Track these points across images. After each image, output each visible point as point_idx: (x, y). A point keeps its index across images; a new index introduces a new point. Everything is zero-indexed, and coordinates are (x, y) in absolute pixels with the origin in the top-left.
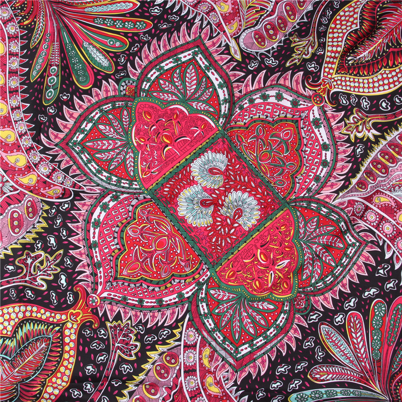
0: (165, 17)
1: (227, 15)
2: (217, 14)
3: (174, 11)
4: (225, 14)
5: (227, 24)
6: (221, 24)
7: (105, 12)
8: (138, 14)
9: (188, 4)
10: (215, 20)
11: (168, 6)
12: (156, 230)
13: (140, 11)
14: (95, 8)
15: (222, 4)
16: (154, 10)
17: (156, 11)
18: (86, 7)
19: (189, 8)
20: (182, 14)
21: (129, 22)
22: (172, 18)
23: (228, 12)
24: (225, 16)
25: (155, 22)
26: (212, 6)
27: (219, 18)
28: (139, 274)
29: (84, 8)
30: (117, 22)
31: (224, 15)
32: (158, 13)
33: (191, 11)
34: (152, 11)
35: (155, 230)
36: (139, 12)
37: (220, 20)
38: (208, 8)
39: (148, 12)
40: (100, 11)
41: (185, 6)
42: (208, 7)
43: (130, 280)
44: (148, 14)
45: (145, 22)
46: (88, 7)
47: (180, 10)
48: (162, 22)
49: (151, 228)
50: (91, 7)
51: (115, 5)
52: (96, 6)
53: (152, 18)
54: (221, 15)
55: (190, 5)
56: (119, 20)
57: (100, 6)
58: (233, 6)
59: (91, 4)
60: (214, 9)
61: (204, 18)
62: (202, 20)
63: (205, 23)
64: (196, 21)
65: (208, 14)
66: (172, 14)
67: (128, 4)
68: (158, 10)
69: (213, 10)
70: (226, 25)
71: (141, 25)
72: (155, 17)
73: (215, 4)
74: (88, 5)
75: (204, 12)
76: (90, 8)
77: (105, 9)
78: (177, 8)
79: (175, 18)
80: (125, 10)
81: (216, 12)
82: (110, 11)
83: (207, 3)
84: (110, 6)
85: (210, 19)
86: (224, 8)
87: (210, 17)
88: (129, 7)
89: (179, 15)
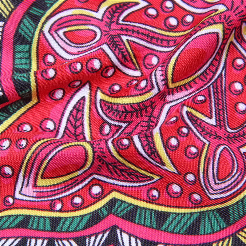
12: (182, 21)
28: (96, 190)
35: (173, 21)
43: (55, 222)
49: (152, 12)
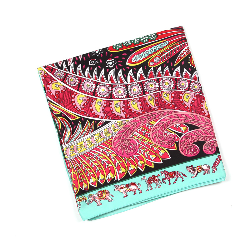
0: (101, 61)
1: (51, 82)
2: (59, 79)
3: (96, 68)
4: (52, 82)
5: (46, 75)
6: (51, 73)
7: (151, 47)
8: (124, 54)
9: (87, 80)
10: (58, 74)
11: (103, 71)
13: (124, 58)
14: (161, 47)
15: (59, 88)
16: (113, 63)
17: (111, 63)
18: (168, 45)
19: (85, 77)
20: (88, 69)
21: (128, 45)
22: (95, 62)
23: (51, 84)
24: (51, 81)
25: (107, 53)
26: (65, 83)
27: (56, 77)
29: (169, 43)
30: (138, 42)
31: (53, 80)
32: (108, 62)
33: (82, 74)
34: (113, 62)
36: (124, 56)
37: (54, 75)
38: (68, 80)
39: (117, 60)
40: (156, 46)
41: (89, 77)
42: (68, 82)
44: (116, 57)
45: (115, 50)
46: (166, 46)
47: (91, 72)
48: (102, 55)
50: (165, 47)
51: (146, 55)
52: (161, 49)
53: (111, 55)
54: (55, 80)
55: (85, 79)
56: (137, 44)
57: (158, 51)
58: (49, 91)
59: (165, 49)
60: (63, 82)
61: (67, 70)
62: (68, 67)
63: (65, 67)
64: (72, 65)
65: (66, 75)
66: (97, 65)
67: (136, 60)
68: (109, 64)
69: (63, 80)
70: (46, 73)
71: (117, 46)
72: (109, 57)
73: (64, 87)
74: (168, 47)
75: (70, 75)
76: (165, 45)
77: (153, 49)
78: (95, 73)
79: (93, 63)
80: (136, 54)
81: (60, 80)
82: (147, 49)
83: (72, 86)
84: (150, 53)
85: (62, 72)
86: (56, 85)
87: (63, 73)
88: (134, 58)
89: (90, 67)
